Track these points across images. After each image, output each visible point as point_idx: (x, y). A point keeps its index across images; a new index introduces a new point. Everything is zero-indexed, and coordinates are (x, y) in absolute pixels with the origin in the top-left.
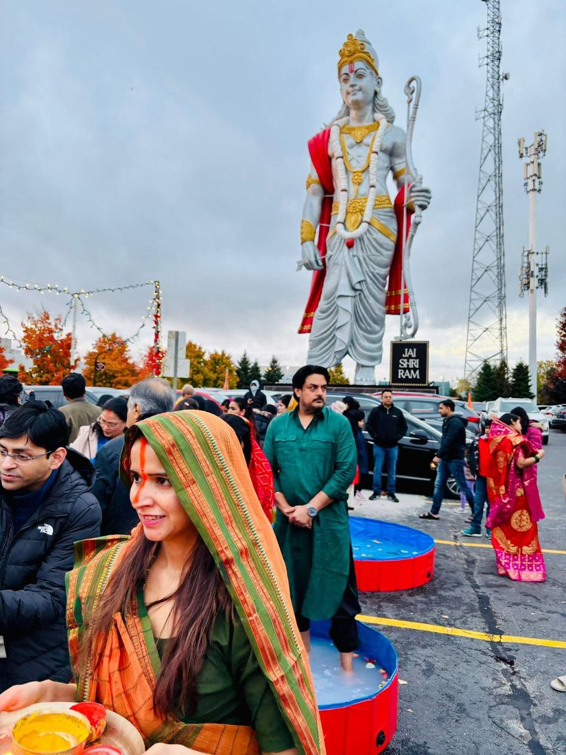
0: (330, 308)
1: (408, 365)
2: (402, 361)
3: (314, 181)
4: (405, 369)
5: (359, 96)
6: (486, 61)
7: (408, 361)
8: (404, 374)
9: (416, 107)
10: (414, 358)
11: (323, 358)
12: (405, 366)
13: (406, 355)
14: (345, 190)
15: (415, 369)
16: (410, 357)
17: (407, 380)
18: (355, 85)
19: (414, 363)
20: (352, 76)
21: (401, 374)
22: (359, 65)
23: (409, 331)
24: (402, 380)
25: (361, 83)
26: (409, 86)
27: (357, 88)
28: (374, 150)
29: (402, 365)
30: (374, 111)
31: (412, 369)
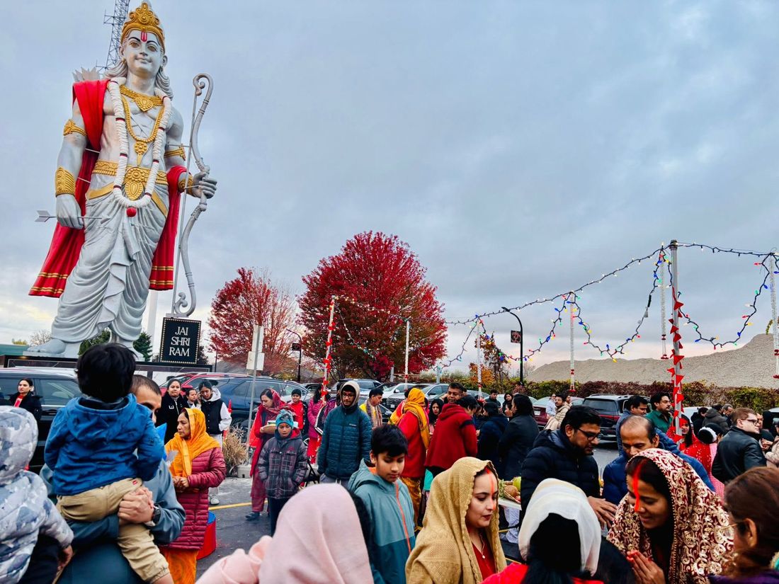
0: (94, 274)
1: (180, 343)
2: (174, 339)
3: (78, 131)
4: (176, 347)
5: (148, 67)
6: (112, 21)
7: (180, 339)
8: (175, 352)
9: (206, 102)
10: (185, 336)
11: (79, 328)
12: (177, 344)
13: (179, 333)
14: (125, 155)
15: (186, 347)
16: (182, 335)
17: (177, 358)
18: (147, 55)
19: (185, 341)
20: (144, 44)
21: (172, 351)
22: (151, 37)
23: (184, 310)
24: (172, 358)
25: (151, 55)
26: (198, 80)
27: (148, 58)
28: (161, 125)
29: (174, 343)
30: (155, 85)
31: (182, 347)
